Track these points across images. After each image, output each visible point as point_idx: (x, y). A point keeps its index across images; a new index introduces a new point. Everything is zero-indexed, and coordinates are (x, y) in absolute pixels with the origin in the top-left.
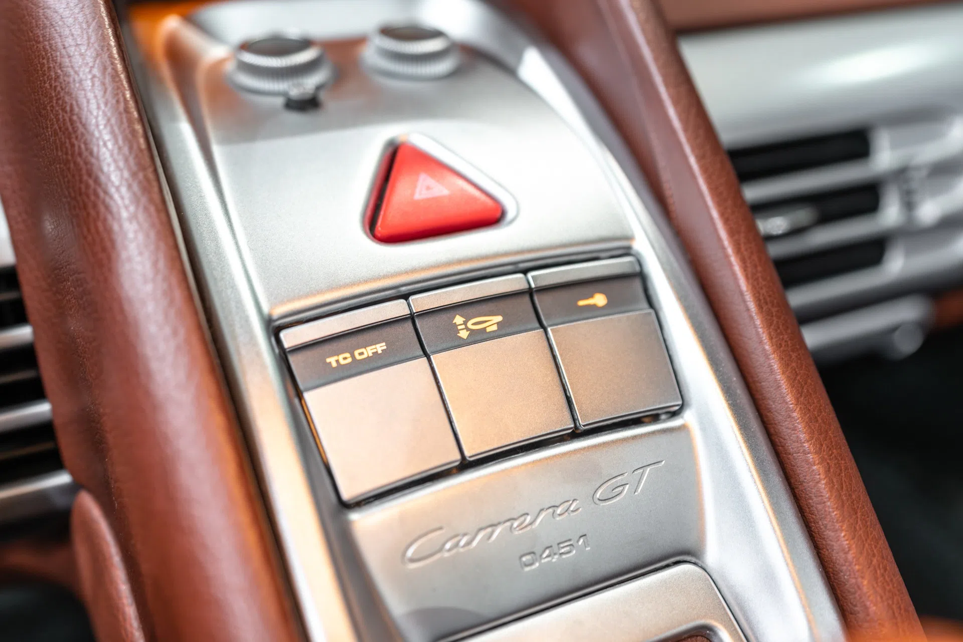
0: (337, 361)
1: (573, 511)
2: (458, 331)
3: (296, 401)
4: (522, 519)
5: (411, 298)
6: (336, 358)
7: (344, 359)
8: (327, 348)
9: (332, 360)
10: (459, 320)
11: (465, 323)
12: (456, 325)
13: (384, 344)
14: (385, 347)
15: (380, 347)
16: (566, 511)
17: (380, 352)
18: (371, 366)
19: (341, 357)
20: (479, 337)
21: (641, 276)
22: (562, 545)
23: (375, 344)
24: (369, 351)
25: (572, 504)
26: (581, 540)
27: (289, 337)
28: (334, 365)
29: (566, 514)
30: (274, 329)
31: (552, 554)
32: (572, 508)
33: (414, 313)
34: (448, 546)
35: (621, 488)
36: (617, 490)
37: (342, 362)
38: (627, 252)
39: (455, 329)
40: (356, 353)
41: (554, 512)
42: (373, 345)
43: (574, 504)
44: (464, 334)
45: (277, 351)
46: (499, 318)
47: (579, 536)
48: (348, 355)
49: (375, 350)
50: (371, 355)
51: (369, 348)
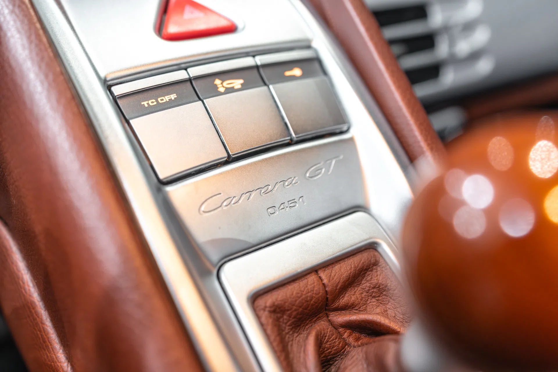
0: (148, 104)
1: (295, 183)
2: (218, 88)
3: (126, 125)
4: (266, 188)
5: (189, 70)
6: (147, 102)
7: (152, 102)
8: (141, 96)
9: (145, 103)
10: (218, 82)
11: (222, 83)
12: (216, 85)
13: (175, 95)
14: (176, 97)
15: (173, 96)
16: (291, 183)
17: (173, 99)
18: (169, 106)
19: (150, 102)
20: (230, 90)
21: (317, 60)
22: (290, 202)
23: (170, 95)
24: (167, 98)
25: (293, 179)
26: (301, 200)
27: (118, 90)
28: (146, 106)
29: (291, 185)
30: (108, 85)
31: (285, 207)
32: (294, 182)
33: (191, 78)
34: (225, 204)
35: (319, 171)
36: (317, 172)
37: (151, 104)
38: (309, 47)
39: (216, 87)
40: (159, 99)
41: (284, 183)
42: (169, 95)
43: (295, 179)
44: (222, 90)
45: (111, 98)
46: (241, 81)
47: (299, 197)
48: (154, 101)
49: (170, 98)
50: (168, 100)
51: (166, 97)
